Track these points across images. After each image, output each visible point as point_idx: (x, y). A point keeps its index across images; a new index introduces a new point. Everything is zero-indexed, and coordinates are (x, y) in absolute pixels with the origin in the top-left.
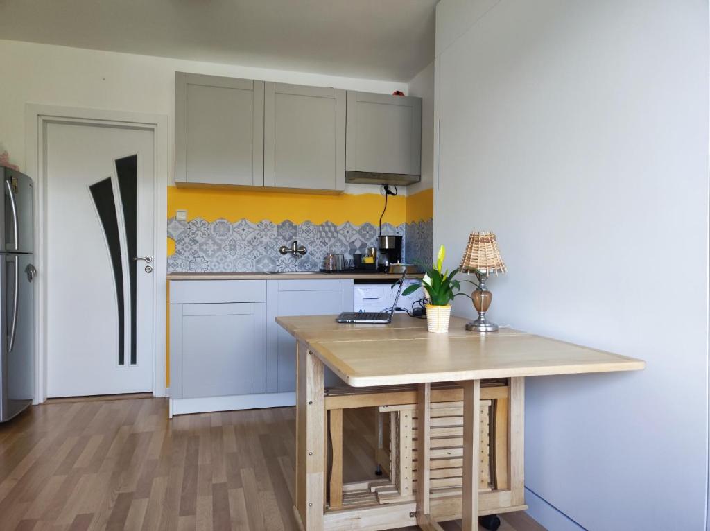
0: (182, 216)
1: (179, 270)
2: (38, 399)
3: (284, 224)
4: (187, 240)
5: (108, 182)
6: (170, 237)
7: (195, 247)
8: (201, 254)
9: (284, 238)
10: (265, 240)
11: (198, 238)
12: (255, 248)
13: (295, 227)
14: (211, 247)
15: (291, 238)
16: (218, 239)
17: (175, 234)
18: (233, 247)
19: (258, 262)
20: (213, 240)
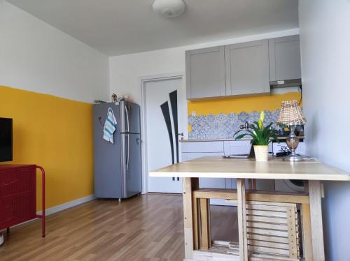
0: (194, 114)
1: (193, 138)
2: (144, 192)
3: (241, 114)
4: (196, 125)
5: (167, 103)
6: (189, 124)
7: (200, 128)
8: (203, 131)
9: (242, 121)
10: (232, 122)
11: (201, 124)
12: (227, 127)
13: (248, 115)
14: (206, 128)
15: (245, 120)
16: (209, 123)
17: (191, 122)
18: (217, 127)
19: (229, 133)
20: (207, 124)
